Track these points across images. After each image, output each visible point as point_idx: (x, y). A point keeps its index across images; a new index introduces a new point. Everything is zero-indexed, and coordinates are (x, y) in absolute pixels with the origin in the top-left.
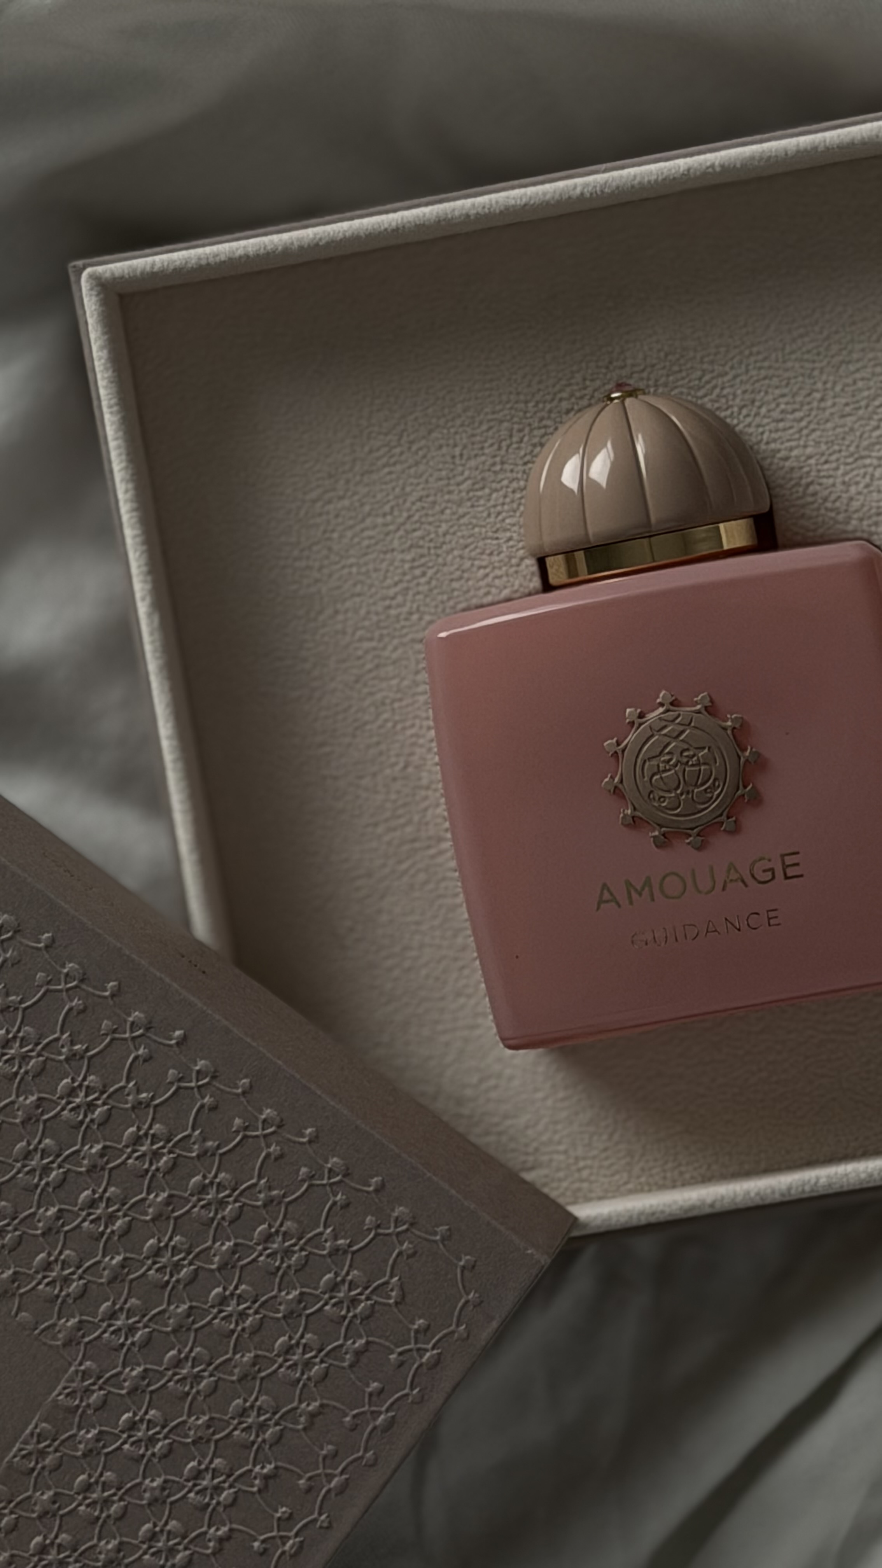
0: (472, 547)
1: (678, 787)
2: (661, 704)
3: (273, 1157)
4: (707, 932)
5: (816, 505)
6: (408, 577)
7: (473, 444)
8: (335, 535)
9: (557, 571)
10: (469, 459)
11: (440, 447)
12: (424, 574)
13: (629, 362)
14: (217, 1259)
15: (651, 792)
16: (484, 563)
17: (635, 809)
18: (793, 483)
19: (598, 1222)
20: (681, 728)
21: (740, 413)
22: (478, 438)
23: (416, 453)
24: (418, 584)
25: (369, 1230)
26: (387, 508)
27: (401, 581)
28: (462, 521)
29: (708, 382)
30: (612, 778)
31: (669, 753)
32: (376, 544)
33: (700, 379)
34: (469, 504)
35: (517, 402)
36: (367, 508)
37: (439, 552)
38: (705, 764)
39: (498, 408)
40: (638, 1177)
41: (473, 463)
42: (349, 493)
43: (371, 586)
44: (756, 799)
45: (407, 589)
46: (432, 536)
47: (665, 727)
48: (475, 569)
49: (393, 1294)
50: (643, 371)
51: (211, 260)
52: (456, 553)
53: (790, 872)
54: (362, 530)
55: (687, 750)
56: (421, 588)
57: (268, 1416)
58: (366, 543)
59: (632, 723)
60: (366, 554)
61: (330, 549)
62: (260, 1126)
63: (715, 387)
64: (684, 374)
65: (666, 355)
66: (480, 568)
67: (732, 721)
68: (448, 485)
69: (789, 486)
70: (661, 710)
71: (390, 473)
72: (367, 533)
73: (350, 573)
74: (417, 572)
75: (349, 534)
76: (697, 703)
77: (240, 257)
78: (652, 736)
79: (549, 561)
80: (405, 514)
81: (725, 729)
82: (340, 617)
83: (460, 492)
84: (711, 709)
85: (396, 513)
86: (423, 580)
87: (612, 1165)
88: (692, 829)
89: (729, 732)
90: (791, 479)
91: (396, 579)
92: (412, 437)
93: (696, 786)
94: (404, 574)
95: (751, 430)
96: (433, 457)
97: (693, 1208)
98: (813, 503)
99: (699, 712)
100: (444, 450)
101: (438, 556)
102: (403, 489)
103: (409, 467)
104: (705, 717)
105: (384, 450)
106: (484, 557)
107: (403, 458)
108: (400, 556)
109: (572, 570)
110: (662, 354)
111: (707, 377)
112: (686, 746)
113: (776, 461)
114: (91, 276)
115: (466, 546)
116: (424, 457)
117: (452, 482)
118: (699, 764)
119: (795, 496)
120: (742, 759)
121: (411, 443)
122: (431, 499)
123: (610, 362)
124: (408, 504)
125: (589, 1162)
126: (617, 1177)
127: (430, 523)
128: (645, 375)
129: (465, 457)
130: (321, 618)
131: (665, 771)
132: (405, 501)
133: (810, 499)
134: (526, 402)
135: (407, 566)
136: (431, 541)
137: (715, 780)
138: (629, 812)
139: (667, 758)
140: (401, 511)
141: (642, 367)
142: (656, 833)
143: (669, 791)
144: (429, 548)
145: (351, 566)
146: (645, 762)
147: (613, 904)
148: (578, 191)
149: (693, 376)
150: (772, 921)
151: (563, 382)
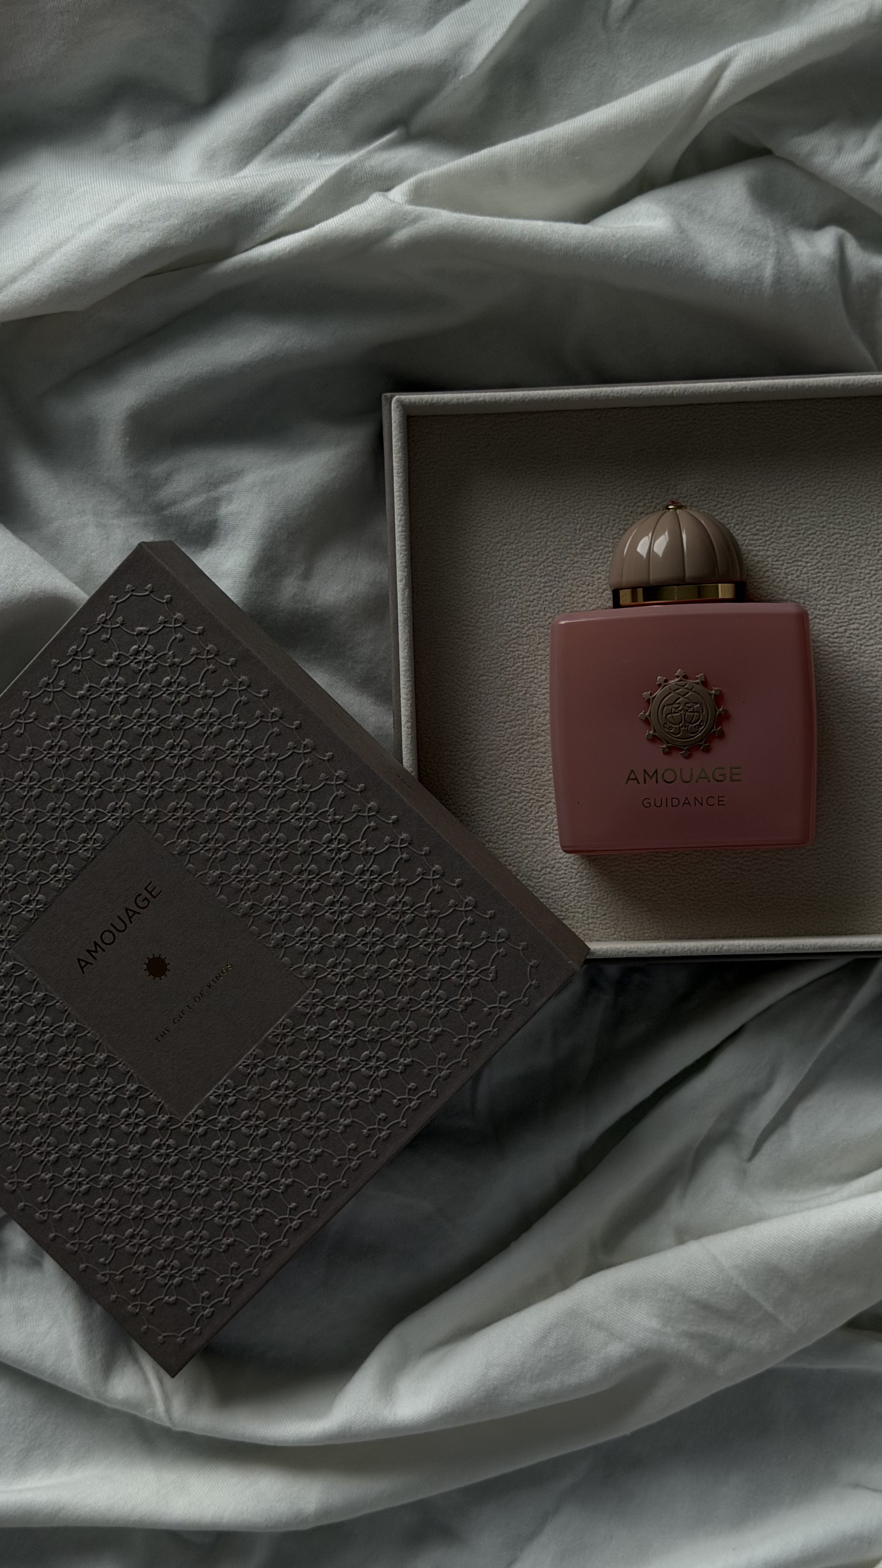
0: (578, 580)
1: (680, 723)
2: (678, 677)
3: (436, 891)
4: (684, 803)
5: (768, 583)
6: (541, 591)
7: (587, 524)
8: (506, 563)
9: (625, 596)
10: (584, 532)
11: (569, 523)
12: (550, 591)
13: (679, 491)
14: (397, 943)
15: (665, 723)
16: (584, 590)
17: (655, 731)
18: (757, 569)
19: (601, 953)
20: (687, 691)
21: (734, 527)
22: (590, 521)
23: (555, 525)
24: (546, 596)
25: (483, 939)
26: (536, 552)
27: (537, 593)
28: (575, 565)
29: (719, 508)
30: (645, 713)
31: (678, 703)
32: (526, 571)
33: (716, 506)
34: (580, 556)
35: (614, 504)
36: (525, 550)
37: (560, 580)
38: (697, 712)
39: (603, 506)
40: (620, 932)
41: (586, 534)
42: (516, 542)
43: (521, 593)
44: (722, 735)
45: (540, 597)
46: (558, 571)
47: (678, 689)
48: (578, 592)
49: (491, 975)
50: (685, 497)
51: (465, 401)
52: (569, 581)
53: (734, 777)
54: (520, 562)
55: (688, 703)
56: (547, 598)
57: (412, 1032)
58: (521, 569)
59: (660, 685)
60: (520, 576)
61: (502, 570)
62: (431, 873)
63: (723, 512)
64: (707, 502)
65: (699, 491)
66: (581, 592)
67: (716, 690)
68: (571, 544)
69: (755, 571)
70: (677, 679)
71: (540, 533)
72: (522, 565)
73: (511, 585)
74: (547, 589)
75: (513, 563)
76: (697, 679)
77: (481, 401)
78: (670, 693)
79: (622, 593)
80: (545, 557)
81: (711, 695)
82: (502, 608)
83: (576, 549)
84: (705, 683)
85: (540, 556)
86: (549, 594)
87: (607, 923)
88: (685, 746)
89: (713, 696)
90: (757, 567)
91: (535, 591)
92: (554, 516)
93: (690, 723)
94: (540, 589)
95: (740, 537)
96: (564, 528)
97: (652, 952)
98: (767, 582)
99: (698, 683)
100: (571, 525)
101: (559, 582)
102: (546, 543)
103: (551, 532)
104: (700, 688)
105: (538, 521)
106: (584, 586)
107: (548, 526)
108: (539, 579)
109: (634, 598)
110: (697, 489)
111: (719, 506)
112: (688, 701)
113: (750, 556)
114: (398, 401)
115: (576, 579)
116: (560, 527)
117: (573, 543)
118: (694, 712)
119: (757, 577)
120: (718, 713)
121: (554, 518)
122: (560, 550)
123: (668, 490)
124: (547, 552)
125: (594, 920)
126: (609, 931)
127: (558, 564)
128: (686, 499)
129: (582, 531)
130: (491, 606)
131: (675, 713)
132: (546, 550)
133: (766, 579)
134: (619, 505)
135: (542, 585)
136: (557, 573)
137: (701, 721)
138: (651, 732)
139: (677, 706)
140: (543, 555)
141: (684, 495)
142: (665, 746)
143: (675, 724)
144: (555, 577)
145: (512, 581)
146: (664, 706)
147: (636, 782)
148: (670, 391)
149: (712, 504)
150: (721, 803)
151: (641, 497)
